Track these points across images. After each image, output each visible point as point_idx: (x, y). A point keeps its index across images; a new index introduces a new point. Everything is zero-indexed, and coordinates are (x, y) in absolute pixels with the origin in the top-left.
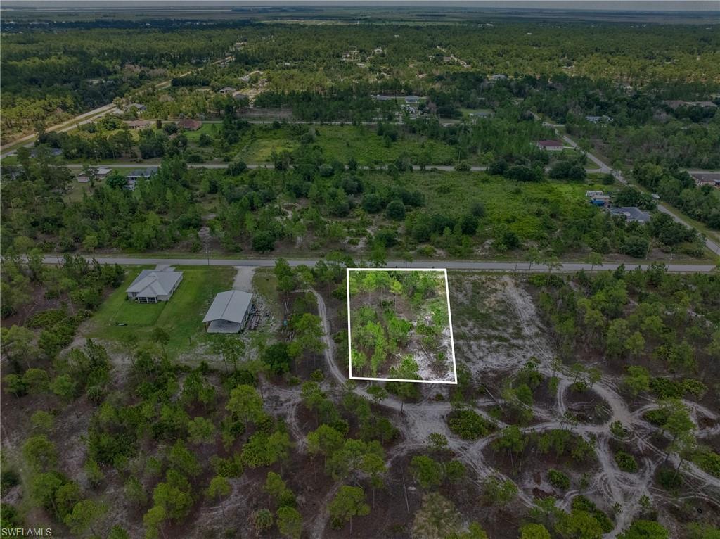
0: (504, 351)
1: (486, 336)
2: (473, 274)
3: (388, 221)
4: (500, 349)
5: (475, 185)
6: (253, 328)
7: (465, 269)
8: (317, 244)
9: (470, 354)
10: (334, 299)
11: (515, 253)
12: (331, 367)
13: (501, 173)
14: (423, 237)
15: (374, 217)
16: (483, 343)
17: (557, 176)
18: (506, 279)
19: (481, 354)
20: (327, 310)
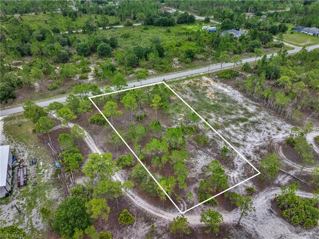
0: (251, 128)
1: (230, 121)
2: (184, 80)
3: (100, 59)
4: (247, 127)
5: (142, 32)
6: (22, 184)
7: (175, 79)
8: (55, 85)
9: (234, 139)
10: (94, 126)
11: (196, 63)
12: (133, 199)
13: (152, 24)
14: (133, 64)
15: (89, 59)
16: (233, 126)
17: (181, 22)
18: (205, 78)
19: (241, 137)
20: (92, 138)
